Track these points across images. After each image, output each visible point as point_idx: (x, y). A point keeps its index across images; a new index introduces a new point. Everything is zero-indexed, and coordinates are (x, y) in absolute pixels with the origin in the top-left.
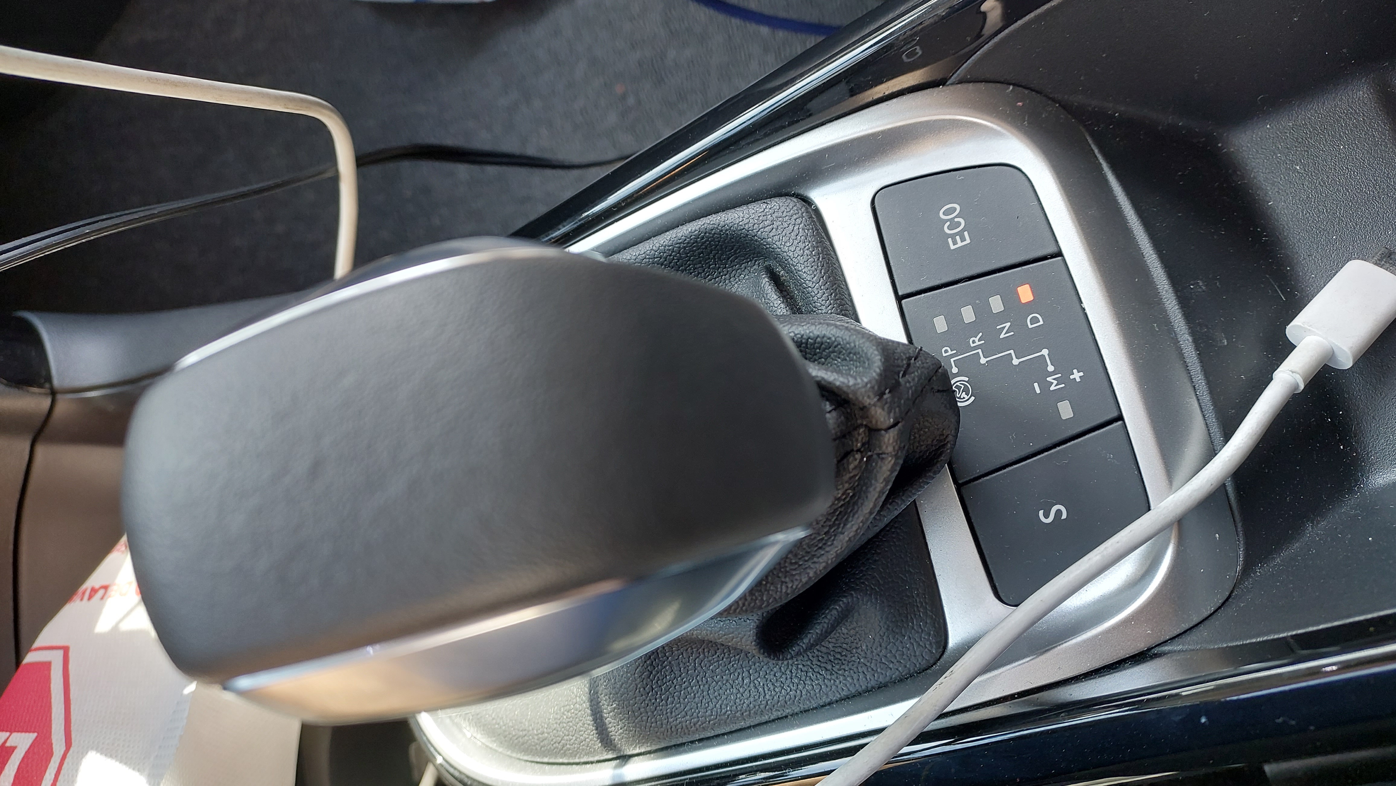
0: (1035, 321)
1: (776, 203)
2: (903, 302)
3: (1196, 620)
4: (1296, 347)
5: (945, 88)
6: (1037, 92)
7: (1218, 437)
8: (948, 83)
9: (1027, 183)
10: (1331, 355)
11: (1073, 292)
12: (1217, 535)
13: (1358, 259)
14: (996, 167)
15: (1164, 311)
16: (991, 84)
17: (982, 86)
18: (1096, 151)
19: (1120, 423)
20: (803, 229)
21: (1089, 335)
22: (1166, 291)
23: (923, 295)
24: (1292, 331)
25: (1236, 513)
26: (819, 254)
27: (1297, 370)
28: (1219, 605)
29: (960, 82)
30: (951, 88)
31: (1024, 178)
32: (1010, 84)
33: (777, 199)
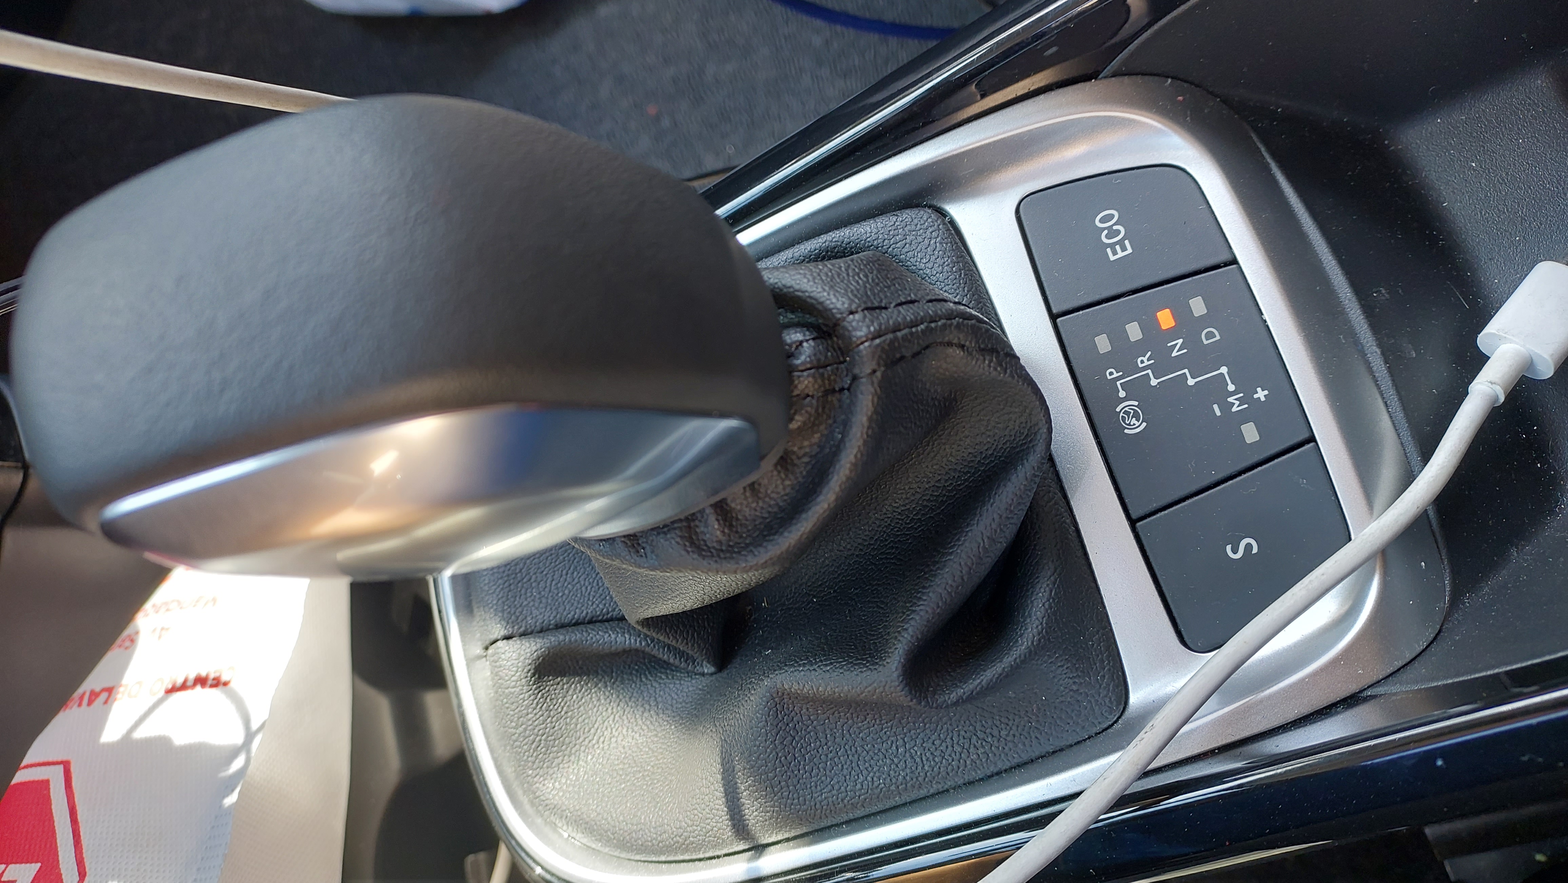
0: (1211, 336)
1: (907, 215)
2: (1059, 320)
3: (1409, 656)
4: (1489, 358)
5: (1097, 82)
6: (1197, 86)
7: (1416, 458)
8: (1100, 77)
9: (1193, 185)
10: (1529, 364)
11: (1251, 303)
12: (1423, 564)
13: (1545, 260)
14: (1157, 169)
15: (1347, 322)
16: (1146, 78)
17: (1139, 79)
18: (1263, 149)
19: (1312, 444)
20: (941, 243)
21: (1272, 350)
22: (1349, 300)
23: (1081, 312)
24: (1483, 340)
25: (1439, 539)
26: (960, 270)
27: (1497, 380)
28: (1431, 639)
29: (1114, 75)
30: (1105, 81)
31: (1189, 179)
32: (1168, 77)
33: (908, 211)
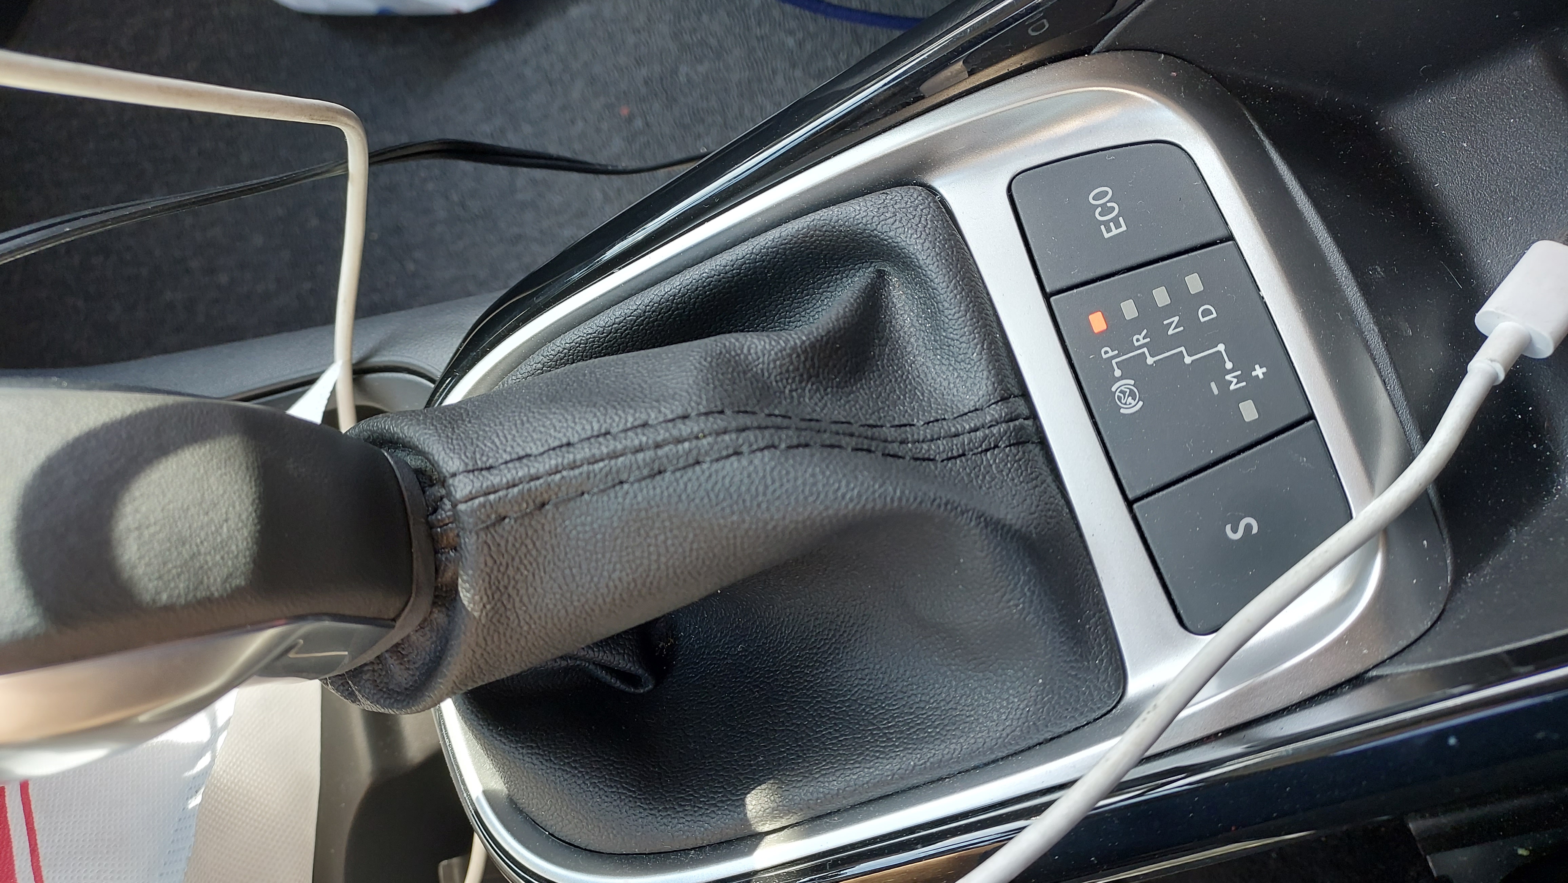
0: (1207, 313)
1: (896, 193)
2: (1052, 299)
3: (1414, 636)
4: (1486, 337)
5: (1090, 57)
6: (1190, 62)
7: (1415, 437)
8: (1093, 52)
9: (1188, 161)
10: (1528, 343)
11: (1248, 280)
12: (1425, 542)
14: (1151, 145)
15: (1344, 299)
16: (1140, 53)
17: (1132, 54)
18: (1256, 127)
19: (1311, 422)
20: (931, 221)
21: (1270, 326)
22: (1346, 278)
23: (1075, 291)
24: (1481, 320)
25: (1440, 518)
26: (952, 248)
28: (1435, 619)
29: (1108, 49)
30: (1097, 56)
31: (1184, 155)
32: (1161, 53)
33: (897, 189)
